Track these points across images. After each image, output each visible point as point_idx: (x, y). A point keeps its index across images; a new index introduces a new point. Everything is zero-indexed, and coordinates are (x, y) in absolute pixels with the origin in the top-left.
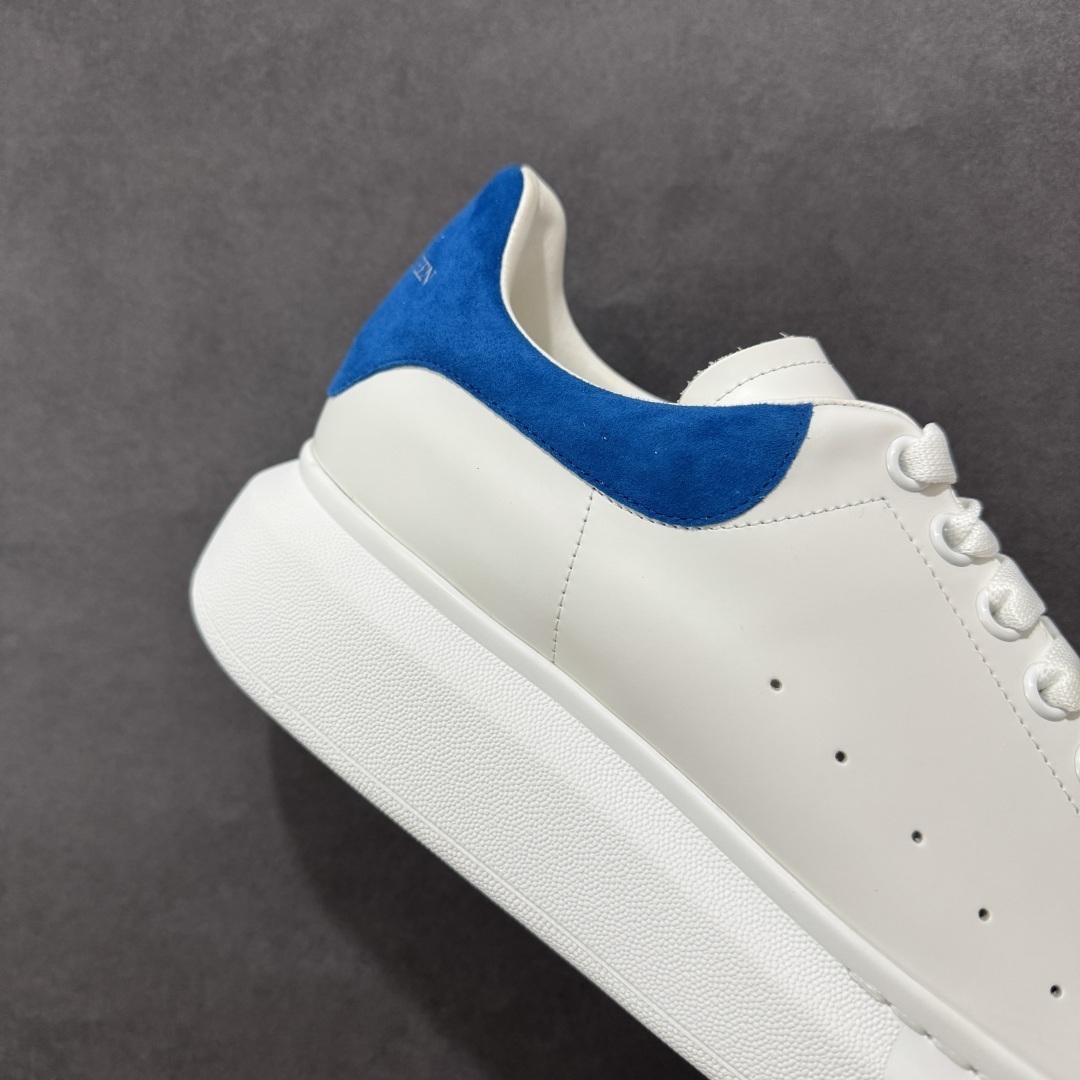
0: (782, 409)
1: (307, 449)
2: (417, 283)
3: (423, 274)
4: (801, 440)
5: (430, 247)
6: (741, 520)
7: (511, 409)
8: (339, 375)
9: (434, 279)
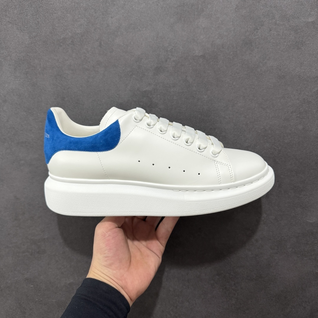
0: (114, 123)
1: (49, 173)
2: (48, 138)
3: (47, 136)
4: (119, 126)
5: (45, 131)
6: (119, 143)
7: (77, 149)
8: (46, 160)
9: (50, 136)
